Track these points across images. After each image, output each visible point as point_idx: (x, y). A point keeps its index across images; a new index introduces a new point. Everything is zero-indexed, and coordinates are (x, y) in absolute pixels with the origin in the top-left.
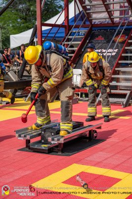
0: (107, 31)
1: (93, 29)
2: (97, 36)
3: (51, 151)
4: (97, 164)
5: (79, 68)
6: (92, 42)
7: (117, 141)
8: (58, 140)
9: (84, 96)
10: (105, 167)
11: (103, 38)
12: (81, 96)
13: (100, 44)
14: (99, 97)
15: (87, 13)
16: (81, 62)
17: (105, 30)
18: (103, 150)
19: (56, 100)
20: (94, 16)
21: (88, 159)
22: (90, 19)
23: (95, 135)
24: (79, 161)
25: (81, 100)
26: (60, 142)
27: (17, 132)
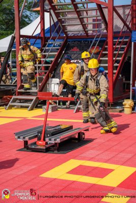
0: (81, 43)
1: (68, 40)
2: (73, 47)
3: (48, 150)
4: (91, 159)
5: (57, 78)
6: (67, 53)
7: (104, 141)
8: (55, 140)
9: (61, 103)
10: (98, 161)
11: (78, 50)
12: (59, 104)
13: (76, 55)
14: (78, 104)
15: (62, 26)
16: (58, 72)
17: (79, 41)
18: (93, 149)
19: (36, 107)
20: (69, 28)
21: (83, 155)
22: (65, 31)
23: (83, 136)
24: (75, 157)
25: (60, 108)
26: (56, 142)
27: (16, 134)
